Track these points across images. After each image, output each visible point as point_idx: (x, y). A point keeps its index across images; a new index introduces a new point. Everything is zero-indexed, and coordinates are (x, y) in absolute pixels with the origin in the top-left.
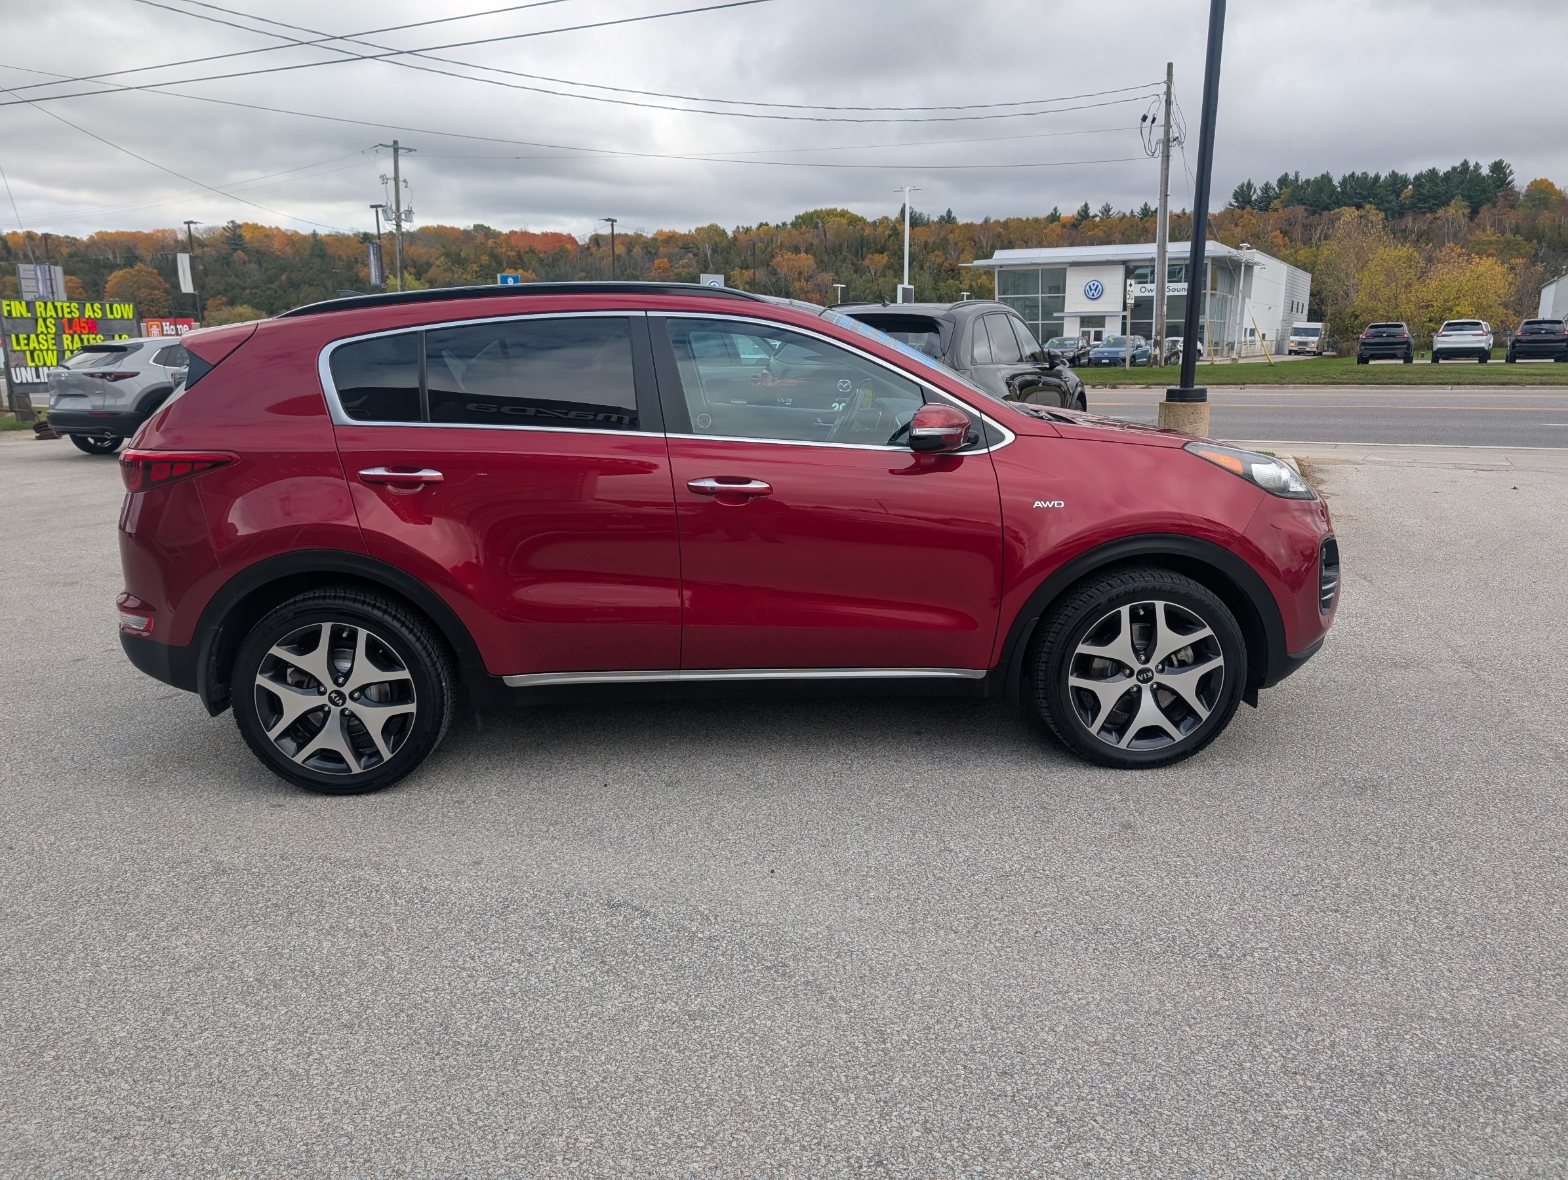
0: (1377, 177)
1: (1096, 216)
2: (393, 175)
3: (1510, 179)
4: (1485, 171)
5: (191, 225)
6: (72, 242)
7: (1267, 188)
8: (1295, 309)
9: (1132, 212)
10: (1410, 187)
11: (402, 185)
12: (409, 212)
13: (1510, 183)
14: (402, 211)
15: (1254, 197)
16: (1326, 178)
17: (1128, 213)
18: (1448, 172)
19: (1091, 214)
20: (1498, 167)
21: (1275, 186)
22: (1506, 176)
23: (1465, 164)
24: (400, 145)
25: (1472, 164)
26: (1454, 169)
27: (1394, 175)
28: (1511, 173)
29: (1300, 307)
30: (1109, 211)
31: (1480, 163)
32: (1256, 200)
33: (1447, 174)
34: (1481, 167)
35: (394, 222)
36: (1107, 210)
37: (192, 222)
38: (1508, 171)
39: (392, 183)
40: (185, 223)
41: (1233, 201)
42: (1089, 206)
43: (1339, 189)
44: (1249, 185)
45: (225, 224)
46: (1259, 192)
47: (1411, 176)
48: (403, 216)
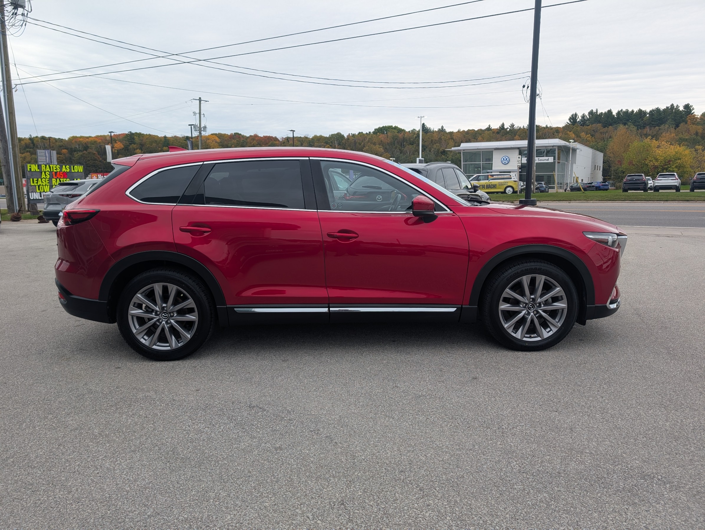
0: (633, 111)
1: (508, 128)
2: (198, 112)
3: (692, 112)
4: (681, 108)
5: (112, 133)
6: (61, 140)
7: (583, 116)
8: (596, 169)
9: (524, 127)
10: (648, 115)
11: (202, 116)
12: (205, 127)
13: (692, 113)
14: (202, 127)
15: (578, 120)
16: (610, 112)
17: (522, 127)
18: (665, 109)
19: (506, 128)
20: (687, 107)
21: (587, 115)
22: (691, 111)
23: (672, 105)
24: (202, 99)
25: (675, 105)
26: (667, 108)
27: (640, 111)
28: (693, 109)
29: (599, 168)
30: (514, 126)
31: (679, 105)
32: (579, 121)
33: (664, 110)
34: (679, 107)
35: (198, 132)
36: (512, 126)
37: (112, 132)
38: (692, 108)
39: (198, 115)
40: (109, 132)
41: (569, 122)
42: (505, 124)
43: (616, 116)
44: (576, 115)
45: (127, 133)
46: (580, 118)
47: (648, 111)
48: (202, 129)
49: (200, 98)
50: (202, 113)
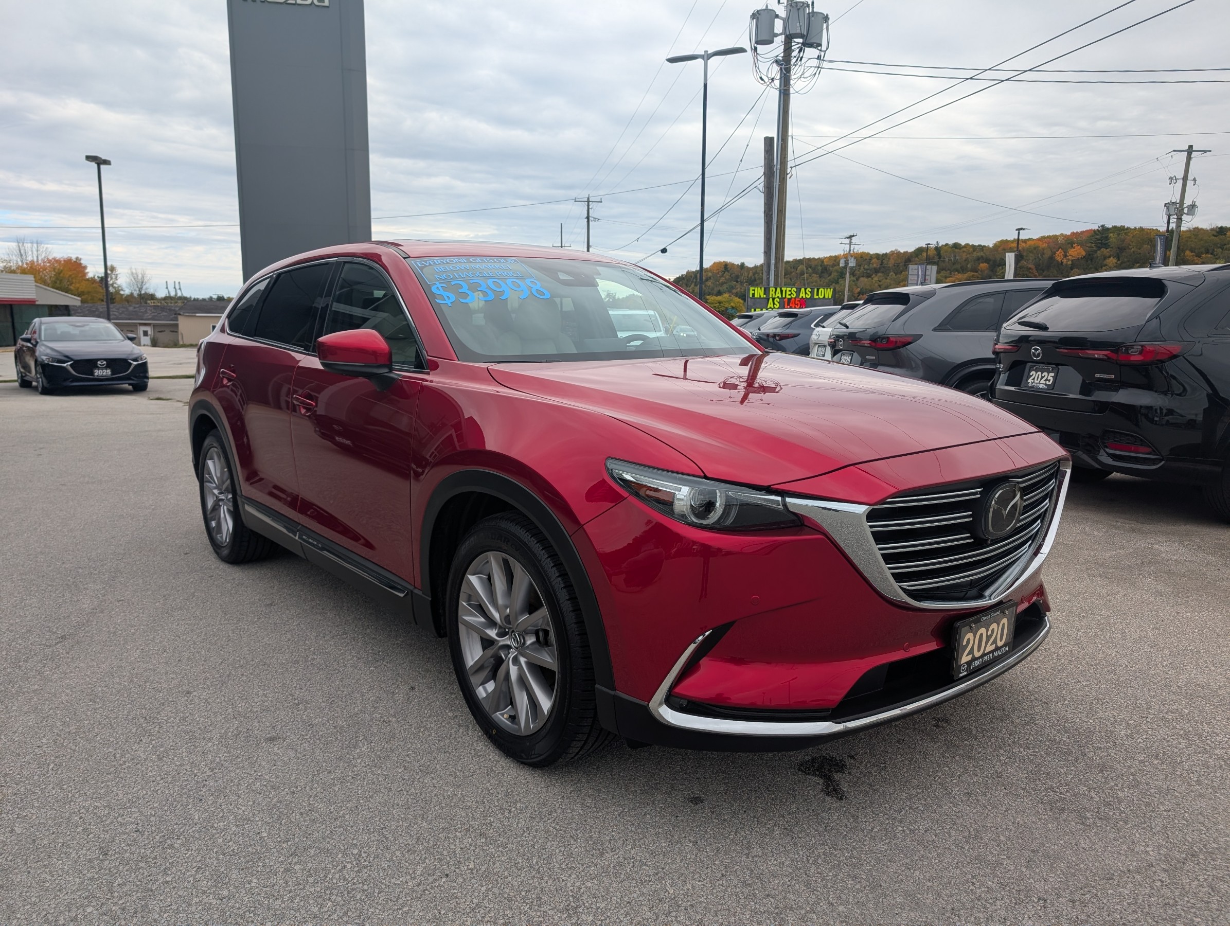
2: (1182, 176)
11: (1190, 183)
12: (1193, 207)
14: (1185, 206)
24: (1194, 149)
40: (1017, 230)
48: (1186, 210)
49: (1191, 147)
50: (1190, 177)
